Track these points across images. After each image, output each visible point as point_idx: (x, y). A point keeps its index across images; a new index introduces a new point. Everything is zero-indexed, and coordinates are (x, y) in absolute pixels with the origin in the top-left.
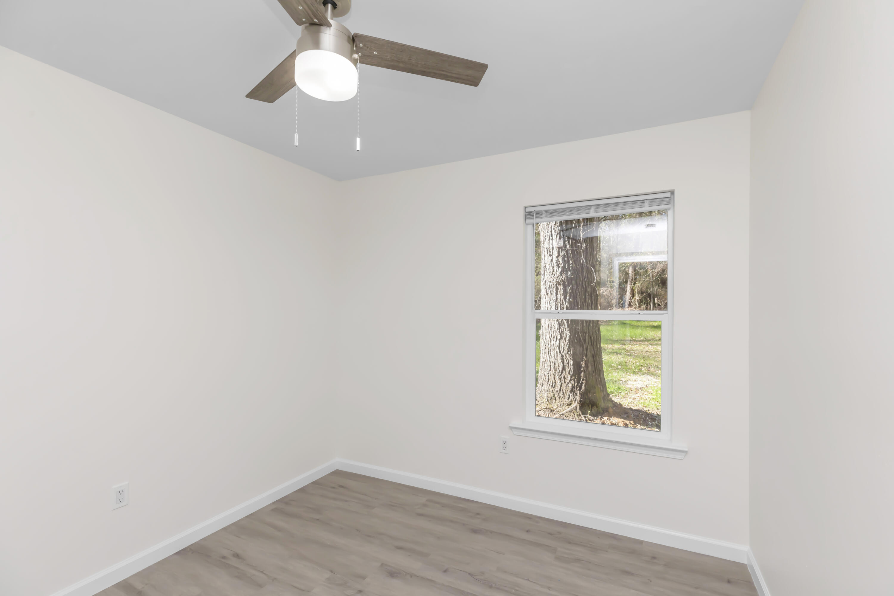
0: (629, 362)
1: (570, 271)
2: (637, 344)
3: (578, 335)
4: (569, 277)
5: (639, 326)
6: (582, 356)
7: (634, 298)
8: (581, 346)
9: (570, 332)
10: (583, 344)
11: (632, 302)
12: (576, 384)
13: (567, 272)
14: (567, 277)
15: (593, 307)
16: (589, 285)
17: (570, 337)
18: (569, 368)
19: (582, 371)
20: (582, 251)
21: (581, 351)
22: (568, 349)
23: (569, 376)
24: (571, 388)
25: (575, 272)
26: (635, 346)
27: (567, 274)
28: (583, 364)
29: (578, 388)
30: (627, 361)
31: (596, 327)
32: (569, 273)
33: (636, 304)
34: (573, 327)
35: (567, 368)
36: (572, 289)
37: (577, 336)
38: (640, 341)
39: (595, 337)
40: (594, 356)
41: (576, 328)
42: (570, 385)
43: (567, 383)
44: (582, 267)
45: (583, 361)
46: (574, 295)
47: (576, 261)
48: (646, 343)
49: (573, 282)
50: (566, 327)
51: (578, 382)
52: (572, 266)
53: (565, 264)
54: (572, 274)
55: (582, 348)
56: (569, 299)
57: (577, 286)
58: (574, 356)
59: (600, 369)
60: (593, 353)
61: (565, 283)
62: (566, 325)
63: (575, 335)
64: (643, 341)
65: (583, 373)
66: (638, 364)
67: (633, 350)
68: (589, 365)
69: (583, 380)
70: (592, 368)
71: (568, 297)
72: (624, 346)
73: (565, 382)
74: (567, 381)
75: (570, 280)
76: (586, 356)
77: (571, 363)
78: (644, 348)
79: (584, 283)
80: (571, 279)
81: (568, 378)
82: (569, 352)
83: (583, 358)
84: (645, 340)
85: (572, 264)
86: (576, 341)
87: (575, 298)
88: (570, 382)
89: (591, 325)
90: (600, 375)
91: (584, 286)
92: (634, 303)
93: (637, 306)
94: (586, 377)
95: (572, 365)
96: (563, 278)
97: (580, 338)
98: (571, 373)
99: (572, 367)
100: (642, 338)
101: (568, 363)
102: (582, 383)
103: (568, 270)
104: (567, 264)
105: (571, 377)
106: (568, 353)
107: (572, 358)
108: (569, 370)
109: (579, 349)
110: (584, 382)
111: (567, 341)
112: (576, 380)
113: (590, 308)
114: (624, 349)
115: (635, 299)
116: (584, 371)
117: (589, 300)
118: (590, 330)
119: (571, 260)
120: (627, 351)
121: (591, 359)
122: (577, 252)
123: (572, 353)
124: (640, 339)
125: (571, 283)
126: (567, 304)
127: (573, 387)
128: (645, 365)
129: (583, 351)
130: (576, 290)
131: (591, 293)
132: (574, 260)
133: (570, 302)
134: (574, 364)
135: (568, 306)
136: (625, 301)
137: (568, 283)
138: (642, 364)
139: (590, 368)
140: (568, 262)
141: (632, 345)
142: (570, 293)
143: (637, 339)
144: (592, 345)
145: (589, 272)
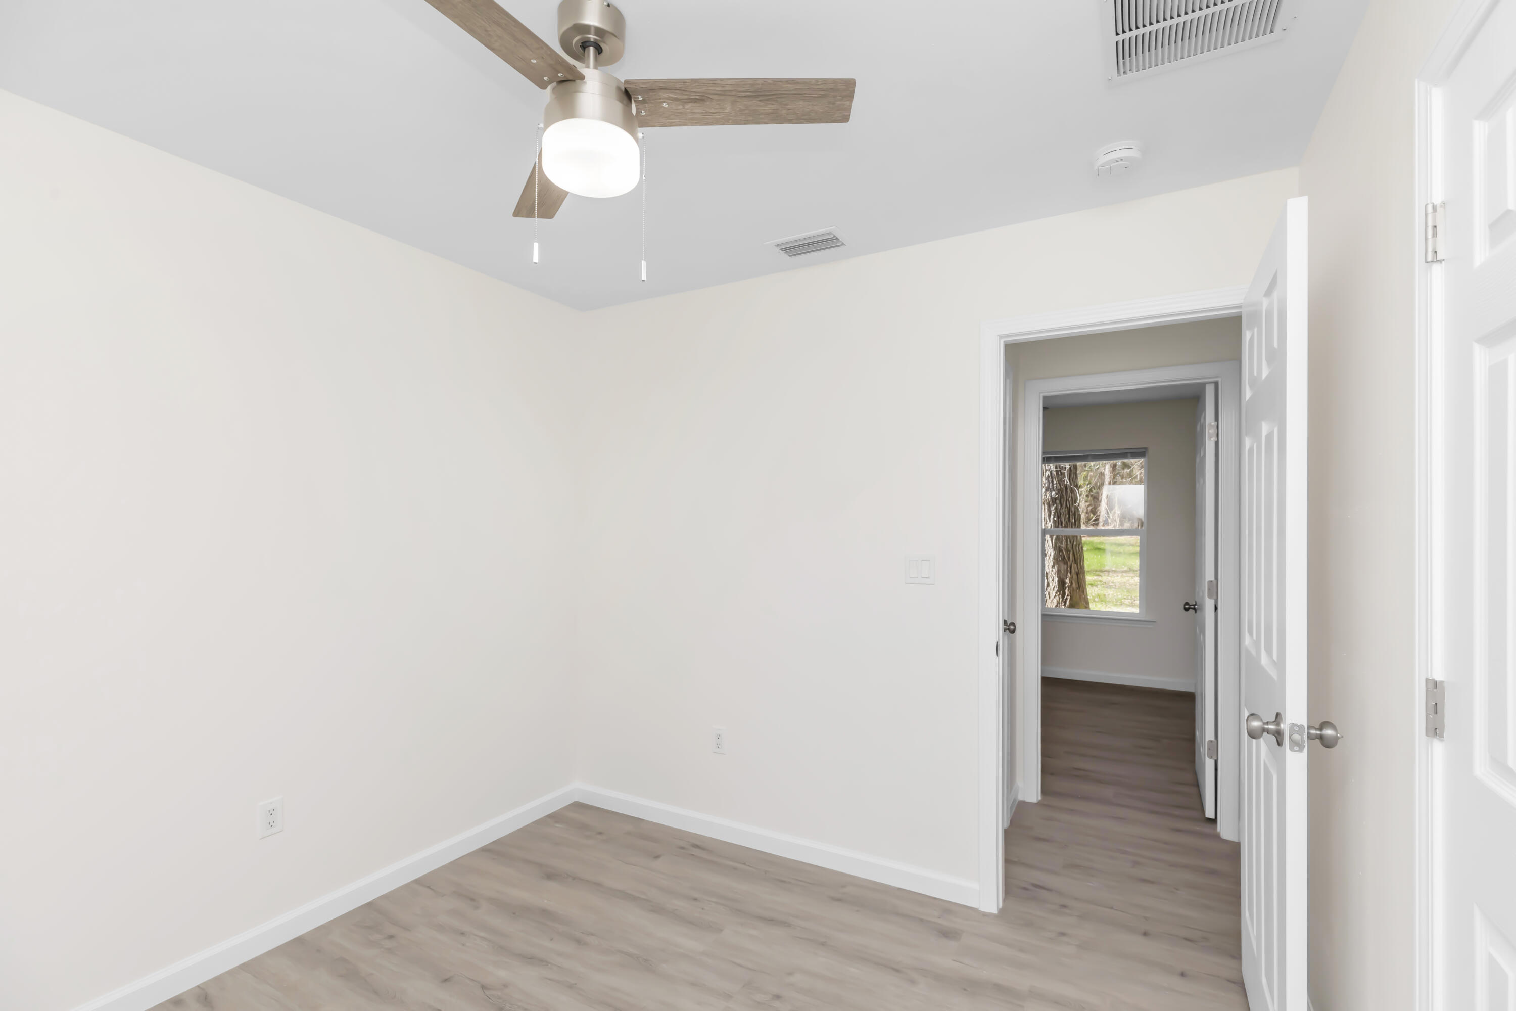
0: (1109, 595)
1: (1054, 491)
2: (1118, 576)
3: (1063, 552)
4: (1053, 497)
5: (1120, 553)
6: (1066, 573)
7: (1113, 512)
8: (1066, 563)
9: (1055, 550)
10: (1067, 562)
11: (1109, 517)
12: (1061, 599)
13: (1051, 491)
14: (1051, 496)
15: (1077, 526)
16: (1073, 505)
17: (1054, 554)
18: (1054, 585)
19: (1066, 588)
20: (1066, 472)
21: (1065, 568)
22: (1052, 566)
23: (1054, 593)
24: (1056, 604)
25: (1059, 491)
26: (1116, 578)
27: (1051, 494)
28: (1067, 581)
29: (1063, 604)
30: (1106, 594)
31: (1079, 545)
32: (1053, 493)
33: (1115, 521)
34: (1058, 545)
35: (1051, 585)
36: (1056, 508)
37: (1061, 554)
38: (1123, 572)
39: (1079, 555)
40: (1077, 574)
41: (1060, 547)
42: (1055, 601)
43: (1051, 598)
44: (1066, 487)
45: (1067, 577)
46: (1058, 515)
47: (1060, 481)
48: (1131, 575)
49: (1058, 502)
50: (1051, 545)
51: (1063, 597)
52: (1056, 487)
53: (1049, 484)
54: (1056, 494)
55: (1066, 566)
56: (1053, 519)
57: (1061, 505)
58: (1059, 572)
59: (1084, 586)
60: (1077, 570)
61: (1049, 502)
62: (1050, 542)
63: (1059, 554)
64: (1126, 572)
65: (1067, 589)
66: (1120, 596)
67: (1113, 582)
68: (1073, 582)
69: (1068, 596)
70: (1076, 585)
71: (1052, 517)
72: (1100, 578)
73: (1049, 598)
74: (1052, 597)
75: (1054, 500)
76: (1071, 573)
77: (1056, 579)
78: (1128, 580)
79: (1068, 502)
80: (1056, 499)
81: (1053, 594)
82: (1054, 570)
83: (1067, 575)
84: (1129, 571)
85: (1056, 484)
86: (1060, 559)
87: (1059, 517)
88: (1055, 597)
89: (1075, 543)
90: (1083, 592)
91: (1068, 506)
92: (1113, 519)
93: (1118, 523)
94: (1070, 593)
95: (1056, 581)
96: (1047, 498)
97: (1064, 556)
98: (1056, 589)
99: (1057, 583)
100: (1126, 569)
101: (1053, 580)
102: (1067, 599)
103: (1052, 489)
104: (1051, 485)
105: (1056, 593)
106: (1052, 571)
107: (1056, 576)
108: (1053, 586)
109: (1063, 567)
110: (1069, 598)
111: (1051, 559)
112: (1060, 596)
113: (1074, 527)
114: (1101, 581)
115: (1115, 513)
116: (1069, 587)
117: (1072, 519)
118: (1074, 547)
119: (1055, 480)
120: (1105, 583)
121: (1075, 576)
122: (1061, 473)
123: (1056, 570)
124: (1122, 570)
125: (1056, 503)
126: (1051, 523)
127: (1058, 603)
128: (1130, 597)
129: (1067, 568)
130: (1060, 509)
131: (1075, 512)
132: (1058, 481)
133: (1054, 522)
134: (1058, 581)
135: (1052, 525)
136: (1099, 515)
137: (1052, 502)
138: (1125, 597)
139: (1074, 585)
140: (1052, 482)
141: (1111, 577)
142: (1055, 513)
143: (1118, 570)
144: (1076, 563)
145: (1072, 491)
